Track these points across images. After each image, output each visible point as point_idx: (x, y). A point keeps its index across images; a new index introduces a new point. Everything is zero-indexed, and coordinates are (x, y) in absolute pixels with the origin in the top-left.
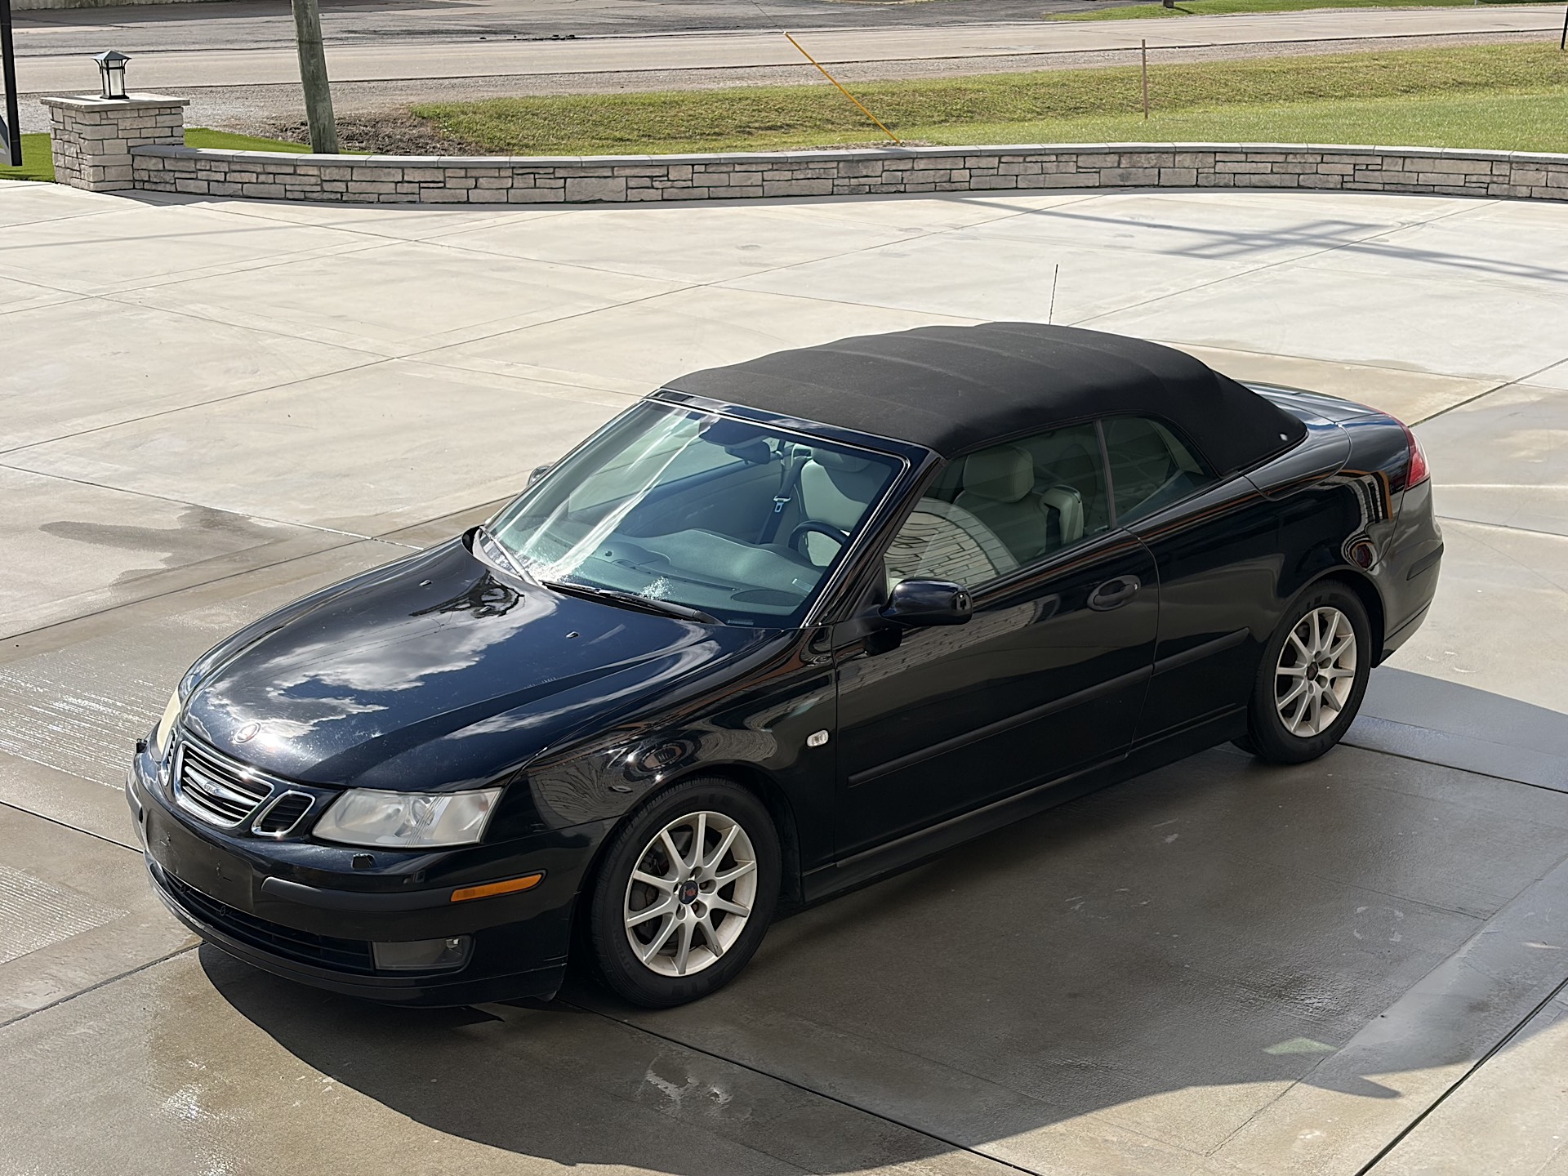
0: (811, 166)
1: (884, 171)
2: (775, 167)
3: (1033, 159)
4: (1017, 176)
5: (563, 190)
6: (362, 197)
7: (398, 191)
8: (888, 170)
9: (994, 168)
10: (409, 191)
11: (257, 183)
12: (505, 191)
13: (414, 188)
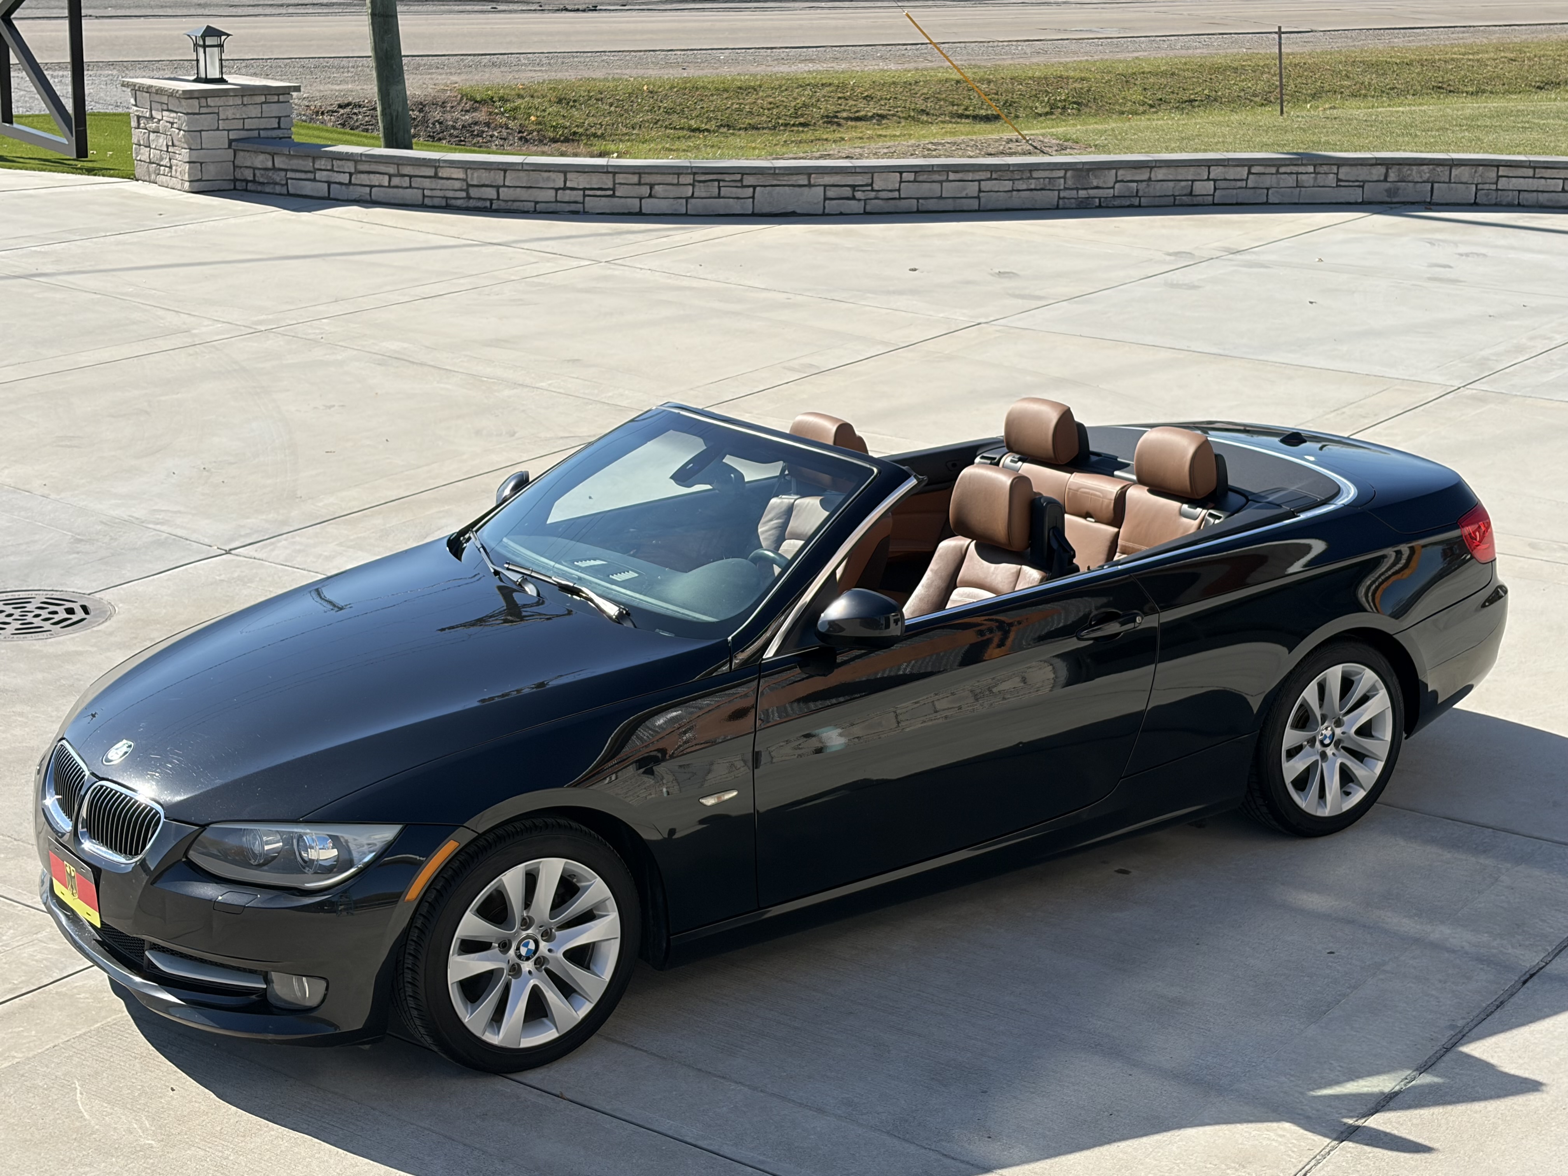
0: (1035, 174)
1: (1117, 182)
2: (994, 176)
3: (1288, 169)
4: (1268, 189)
5: (751, 200)
6: (516, 205)
7: (558, 199)
8: (1122, 181)
9: (1242, 180)
10: (572, 199)
11: (389, 186)
12: (684, 201)
13: (577, 196)
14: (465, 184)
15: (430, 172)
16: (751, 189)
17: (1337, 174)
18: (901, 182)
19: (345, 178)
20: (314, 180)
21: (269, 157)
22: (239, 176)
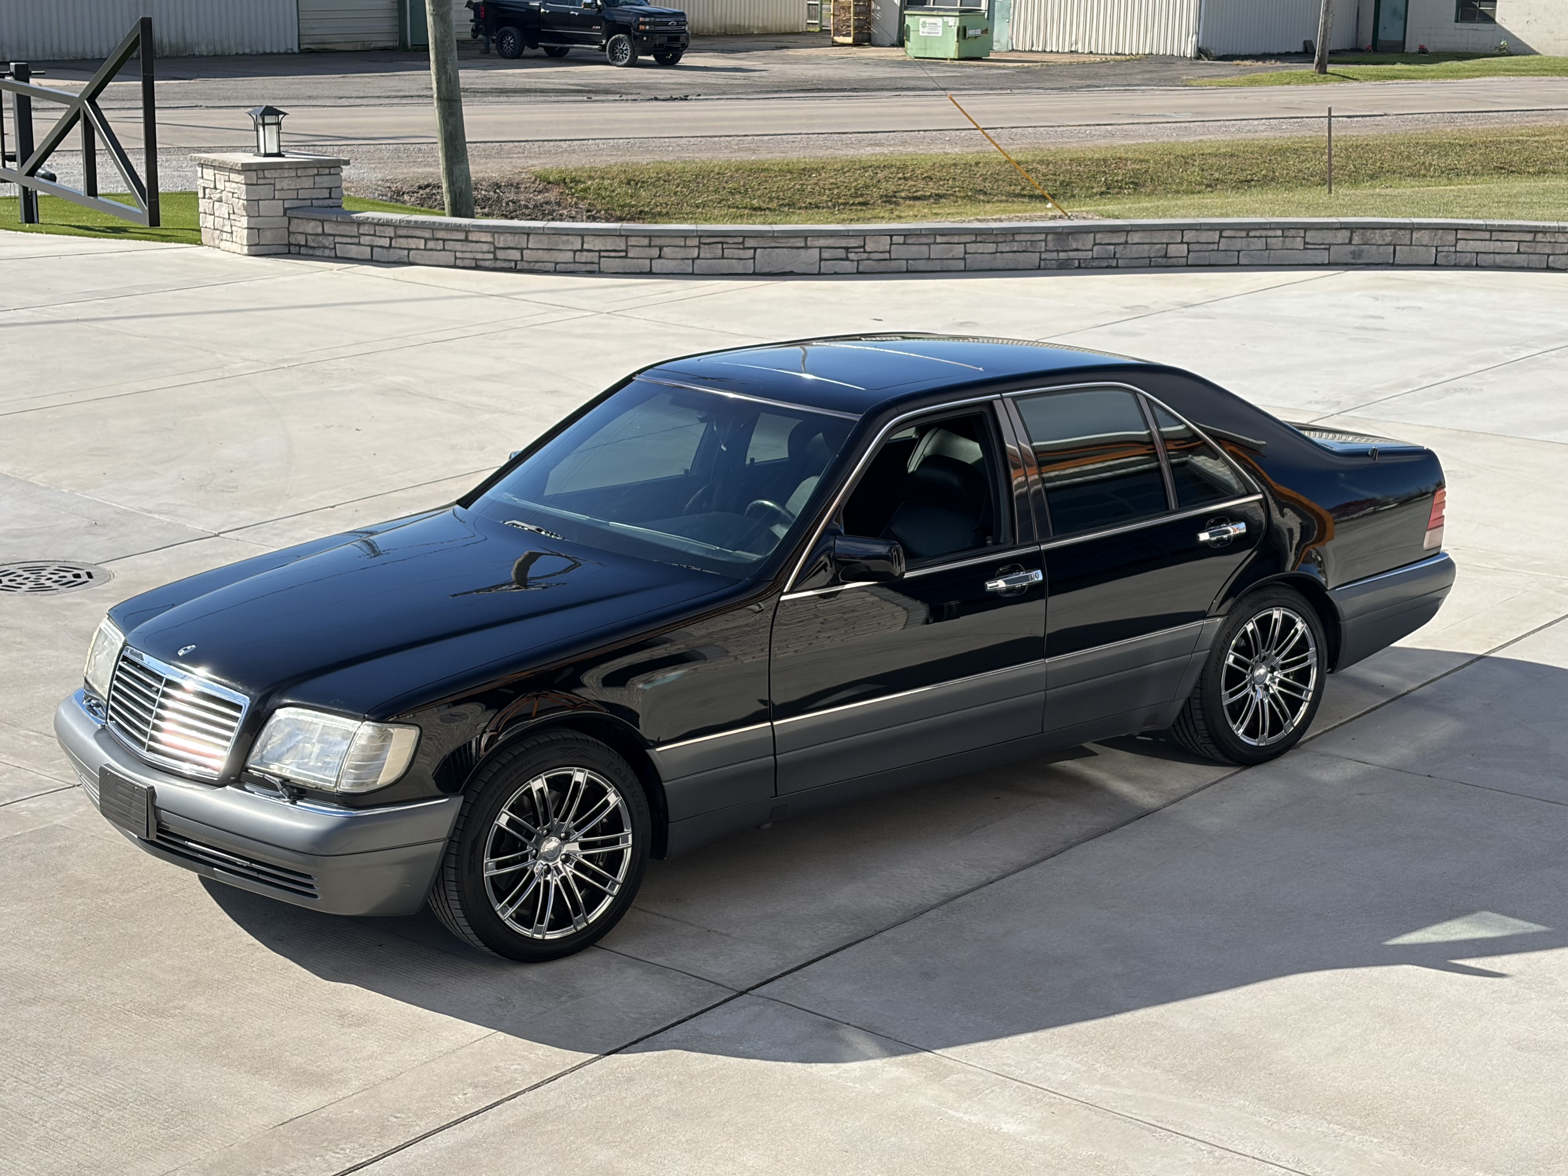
0: (1017, 238)
1: (1095, 244)
2: (979, 239)
3: (1258, 233)
4: (1239, 252)
5: (752, 261)
6: (538, 266)
7: (577, 260)
8: (1100, 244)
9: (1214, 243)
10: (589, 260)
11: (425, 249)
12: (691, 261)
13: (594, 257)
14: (492, 246)
15: (462, 236)
16: (752, 251)
17: (1304, 238)
18: (891, 244)
19: (386, 242)
20: (359, 244)
21: (319, 224)
22: (293, 241)
